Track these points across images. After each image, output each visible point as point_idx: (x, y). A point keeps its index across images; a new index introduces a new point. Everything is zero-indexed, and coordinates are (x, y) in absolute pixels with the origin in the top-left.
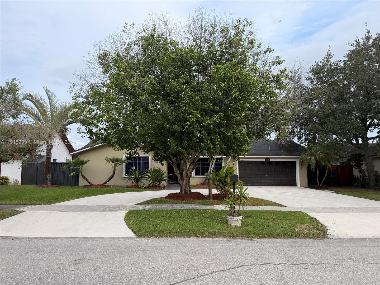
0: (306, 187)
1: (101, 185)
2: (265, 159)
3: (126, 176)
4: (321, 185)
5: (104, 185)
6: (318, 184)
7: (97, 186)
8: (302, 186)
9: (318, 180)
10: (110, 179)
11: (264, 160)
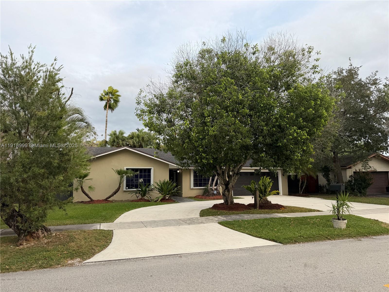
0: (288, 195)
1: (103, 200)
2: (255, 170)
3: (127, 189)
4: (302, 193)
5: (106, 200)
6: (300, 192)
7: (99, 201)
8: (284, 194)
9: (300, 188)
10: (115, 193)
11: (253, 171)
